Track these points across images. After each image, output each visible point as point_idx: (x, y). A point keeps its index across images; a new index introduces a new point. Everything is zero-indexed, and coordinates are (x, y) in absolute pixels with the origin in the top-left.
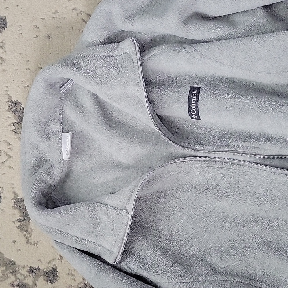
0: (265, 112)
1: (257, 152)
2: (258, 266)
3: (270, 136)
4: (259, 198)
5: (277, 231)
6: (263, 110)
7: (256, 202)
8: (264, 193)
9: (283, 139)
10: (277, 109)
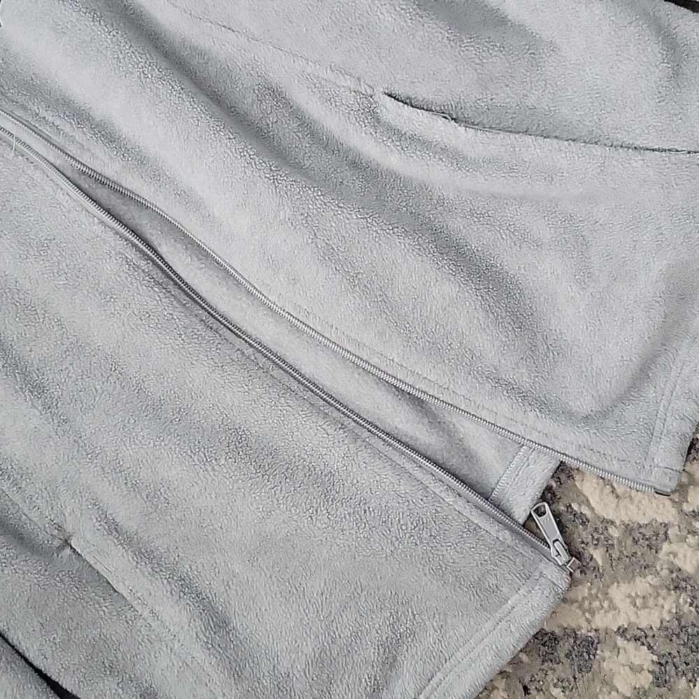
0: (124, 73)
1: (74, 152)
3: (117, 135)
4: (30, 244)
5: (34, 331)
6: (121, 68)
7: (19, 249)
8: (44, 240)
9: (138, 155)
10: (148, 79)
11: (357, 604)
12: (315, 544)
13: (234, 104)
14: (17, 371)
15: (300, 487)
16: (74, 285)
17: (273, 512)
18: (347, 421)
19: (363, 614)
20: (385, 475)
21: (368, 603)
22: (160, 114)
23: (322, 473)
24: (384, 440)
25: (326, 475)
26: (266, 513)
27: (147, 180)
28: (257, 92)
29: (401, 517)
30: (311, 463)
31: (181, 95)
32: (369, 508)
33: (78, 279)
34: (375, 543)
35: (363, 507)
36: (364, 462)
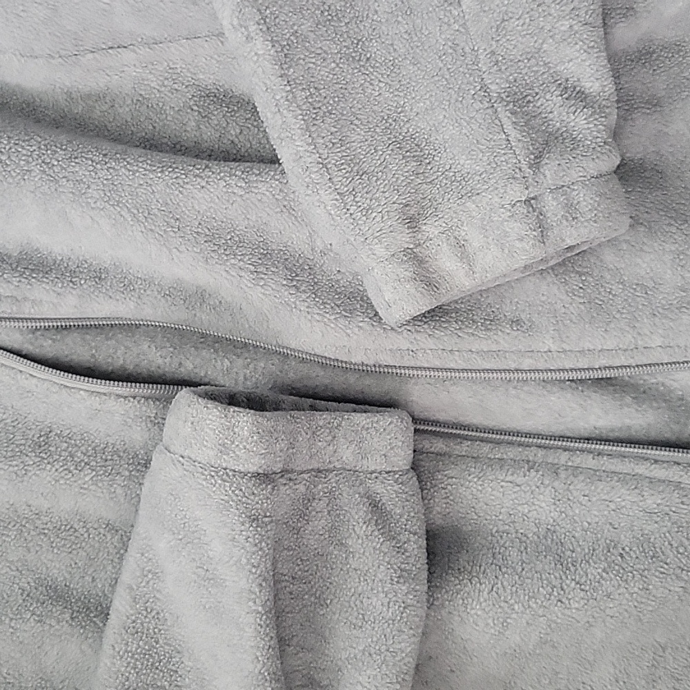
0: (19, 177)
1: (9, 311)
2: (25, 664)
3: (51, 261)
5: (84, 554)
6: (12, 172)
7: (10, 465)
8: (38, 438)
9: (90, 271)
10: (55, 168)
11: (665, 668)
12: (583, 630)
13: (175, 140)
14: (92, 615)
15: (523, 569)
16: (106, 471)
17: (509, 620)
18: (530, 454)
19: (680, 678)
20: (620, 497)
21: (679, 660)
22: (95, 202)
23: (539, 537)
24: (590, 452)
25: (545, 538)
26: (501, 626)
27: (118, 297)
28: (195, 108)
29: (670, 539)
30: (517, 532)
31: (109, 165)
32: (623, 549)
33: (108, 463)
34: (657, 589)
35: (615, 552)
36: (584, 496)
